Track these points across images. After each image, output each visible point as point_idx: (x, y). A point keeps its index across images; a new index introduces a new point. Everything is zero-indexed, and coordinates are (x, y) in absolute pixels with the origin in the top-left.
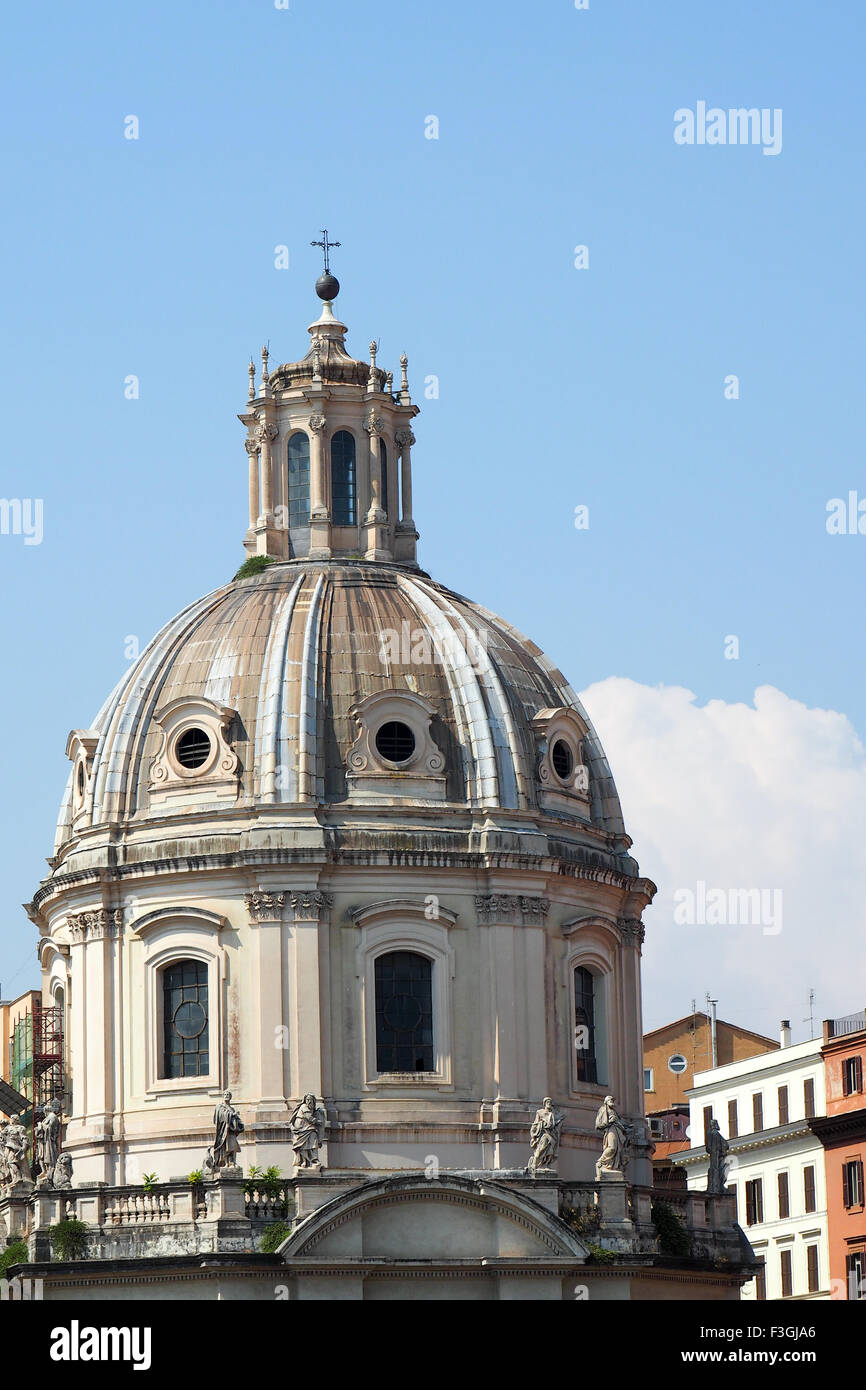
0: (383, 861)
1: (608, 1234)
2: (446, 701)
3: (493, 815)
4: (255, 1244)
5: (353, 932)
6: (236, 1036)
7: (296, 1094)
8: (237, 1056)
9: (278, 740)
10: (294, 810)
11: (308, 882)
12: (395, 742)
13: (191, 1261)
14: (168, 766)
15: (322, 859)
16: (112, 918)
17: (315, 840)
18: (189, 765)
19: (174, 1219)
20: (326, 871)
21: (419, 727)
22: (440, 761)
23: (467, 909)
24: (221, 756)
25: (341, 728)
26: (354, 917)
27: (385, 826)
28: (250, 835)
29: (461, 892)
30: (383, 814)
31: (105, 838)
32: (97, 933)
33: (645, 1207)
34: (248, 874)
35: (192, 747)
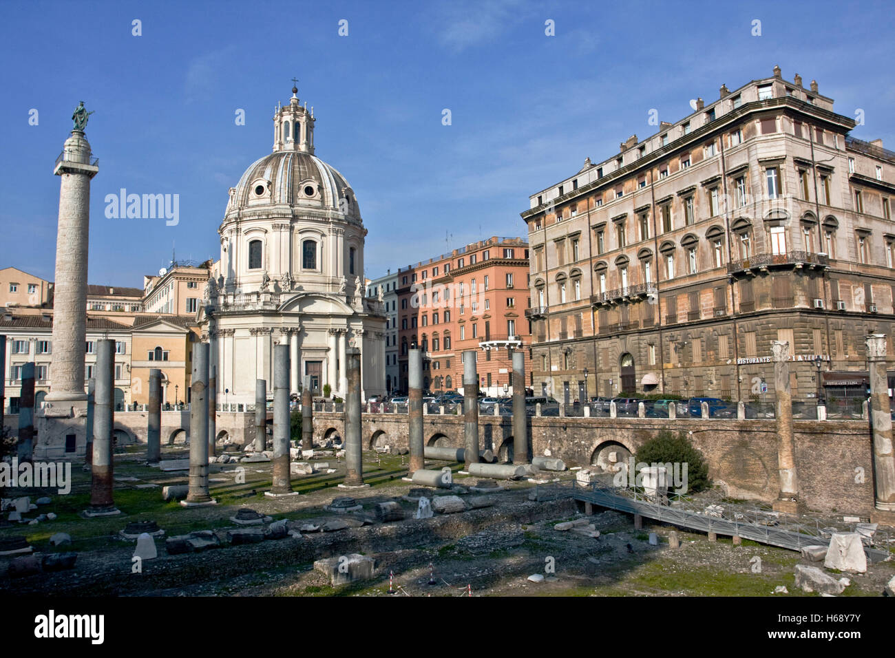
0: (306, 218)
2: (321, 181)
3: (332, 209)
5: (298, 235)
6: (269, 259)
7: (283, 272)
8: (269, 263)
9: (281, 188)
10: (284, 204)
11: (287, 222)
12: (309, 191)
14: (253, 194)
15: (291, 216)
16: (238, 230)
17: (289, 212)
18: (258, 194)
19: (252, 301)
20: (291, 219)
21: (315, 188)
22: (320, 196)
23: (326, 230)
24: (267, 192)
25: (296, 187)
26: (298, 231)
27: (306, 209)
28: (274, 209)
29: (324, 227)
30: (305, 206)
31: (237, 211)
32: (234, 234)
34: (273, 219)
35: (260, 190)
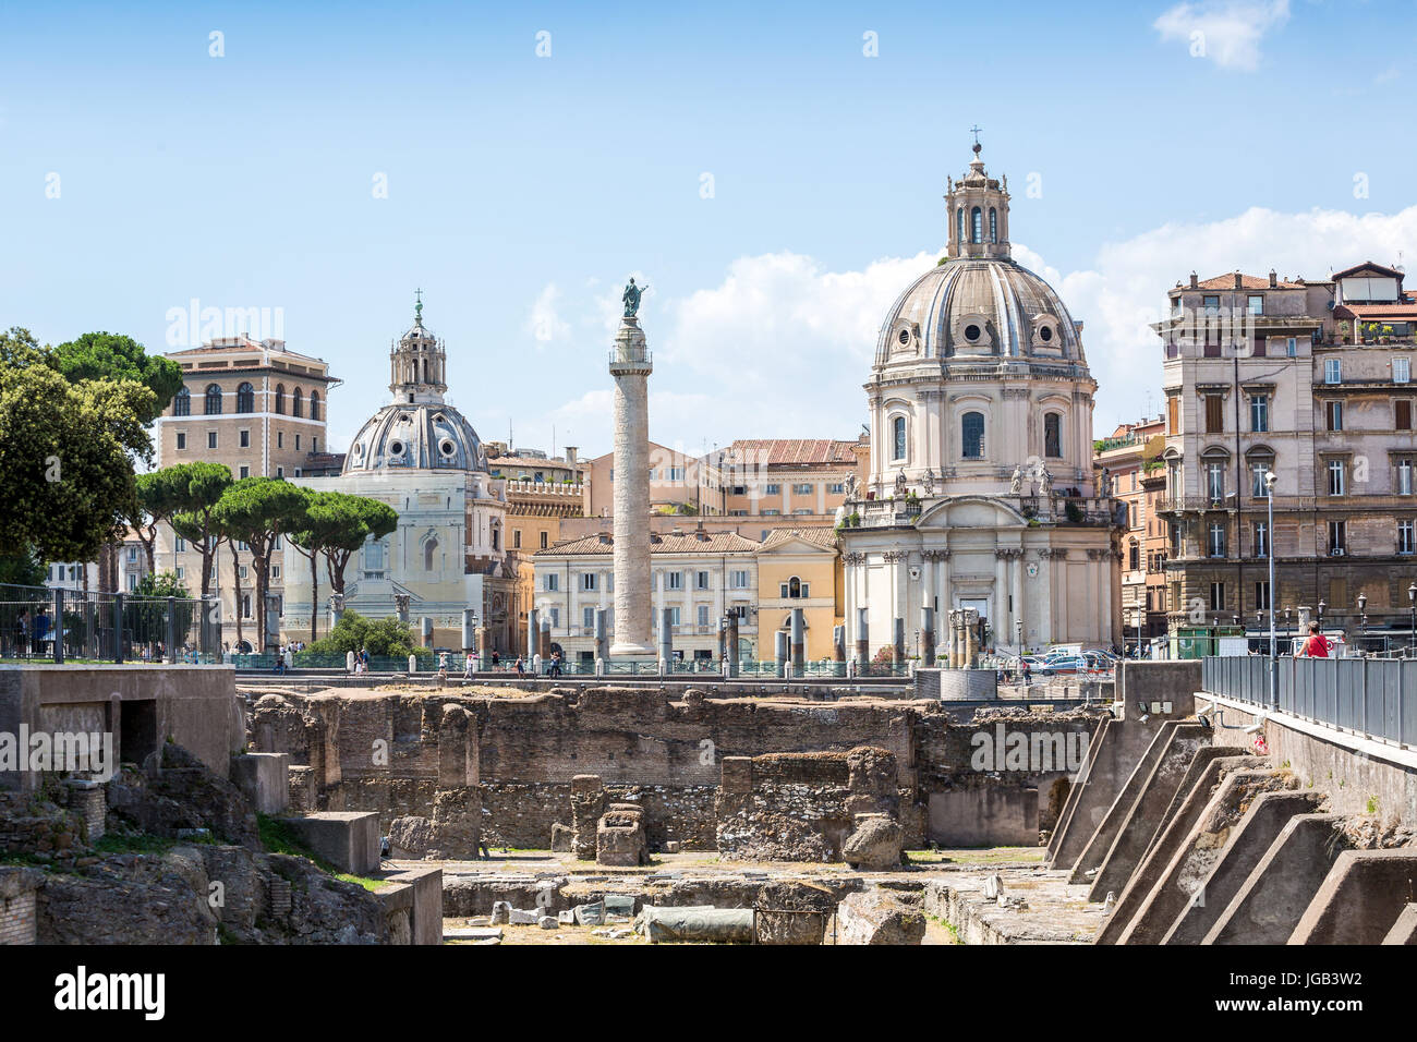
0: (962, 379)
1: (1042, 515)
2: (994, 315)
3: (1008, 360)
4: (909, 522)
5: (953, 405)
6: (914, 445)
8: (914, 452)
9: (928, 334)
10: (932, 361)
11: (935, 388)
12: (972, 333)
13: (886, 528)
15: (940, 379)
17: (938, 373)
18: (903, 344)
20: (941, 383)
21: (982, 327)
22: (990, 339)
23: (996, 395)
24: (912, 340)
25: (953, 329)
26: (953, 399)
27: (966, 366)
28: (916, 371)
29: (993, 389)
30: (966, 361)
33: (1061, 505)
34: (915, 385)
35: (904, 337)
